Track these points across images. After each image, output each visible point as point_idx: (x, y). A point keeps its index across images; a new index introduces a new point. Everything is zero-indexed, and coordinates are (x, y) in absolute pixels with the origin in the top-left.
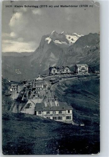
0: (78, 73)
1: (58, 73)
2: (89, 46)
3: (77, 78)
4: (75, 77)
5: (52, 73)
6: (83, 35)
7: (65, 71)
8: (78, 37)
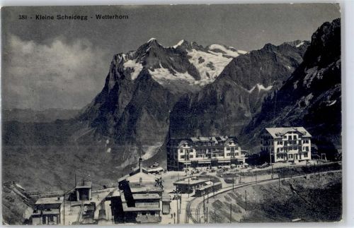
0: (276, 160)
1: (200, 159)
2: (266, 87)
3: (276, 176)
4: (269, 172)
5: (180, 160)
6: (244, 52)
7: (226, 152)
8: (229, 57)
